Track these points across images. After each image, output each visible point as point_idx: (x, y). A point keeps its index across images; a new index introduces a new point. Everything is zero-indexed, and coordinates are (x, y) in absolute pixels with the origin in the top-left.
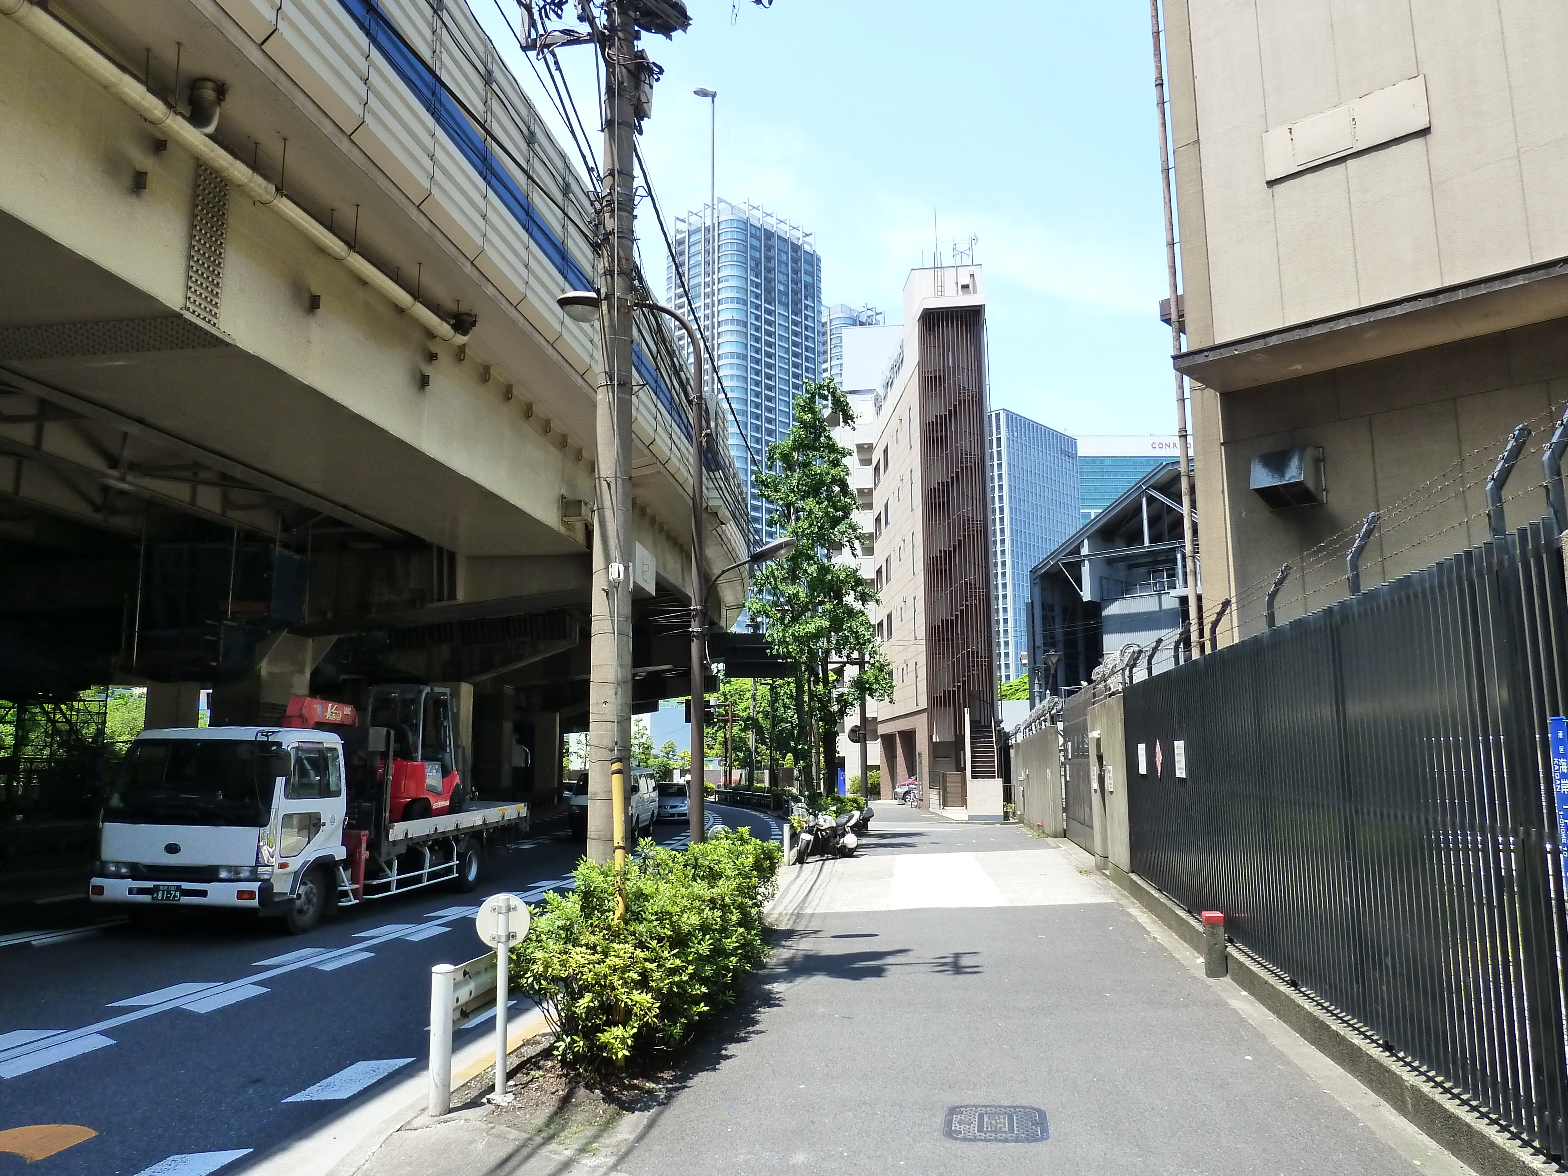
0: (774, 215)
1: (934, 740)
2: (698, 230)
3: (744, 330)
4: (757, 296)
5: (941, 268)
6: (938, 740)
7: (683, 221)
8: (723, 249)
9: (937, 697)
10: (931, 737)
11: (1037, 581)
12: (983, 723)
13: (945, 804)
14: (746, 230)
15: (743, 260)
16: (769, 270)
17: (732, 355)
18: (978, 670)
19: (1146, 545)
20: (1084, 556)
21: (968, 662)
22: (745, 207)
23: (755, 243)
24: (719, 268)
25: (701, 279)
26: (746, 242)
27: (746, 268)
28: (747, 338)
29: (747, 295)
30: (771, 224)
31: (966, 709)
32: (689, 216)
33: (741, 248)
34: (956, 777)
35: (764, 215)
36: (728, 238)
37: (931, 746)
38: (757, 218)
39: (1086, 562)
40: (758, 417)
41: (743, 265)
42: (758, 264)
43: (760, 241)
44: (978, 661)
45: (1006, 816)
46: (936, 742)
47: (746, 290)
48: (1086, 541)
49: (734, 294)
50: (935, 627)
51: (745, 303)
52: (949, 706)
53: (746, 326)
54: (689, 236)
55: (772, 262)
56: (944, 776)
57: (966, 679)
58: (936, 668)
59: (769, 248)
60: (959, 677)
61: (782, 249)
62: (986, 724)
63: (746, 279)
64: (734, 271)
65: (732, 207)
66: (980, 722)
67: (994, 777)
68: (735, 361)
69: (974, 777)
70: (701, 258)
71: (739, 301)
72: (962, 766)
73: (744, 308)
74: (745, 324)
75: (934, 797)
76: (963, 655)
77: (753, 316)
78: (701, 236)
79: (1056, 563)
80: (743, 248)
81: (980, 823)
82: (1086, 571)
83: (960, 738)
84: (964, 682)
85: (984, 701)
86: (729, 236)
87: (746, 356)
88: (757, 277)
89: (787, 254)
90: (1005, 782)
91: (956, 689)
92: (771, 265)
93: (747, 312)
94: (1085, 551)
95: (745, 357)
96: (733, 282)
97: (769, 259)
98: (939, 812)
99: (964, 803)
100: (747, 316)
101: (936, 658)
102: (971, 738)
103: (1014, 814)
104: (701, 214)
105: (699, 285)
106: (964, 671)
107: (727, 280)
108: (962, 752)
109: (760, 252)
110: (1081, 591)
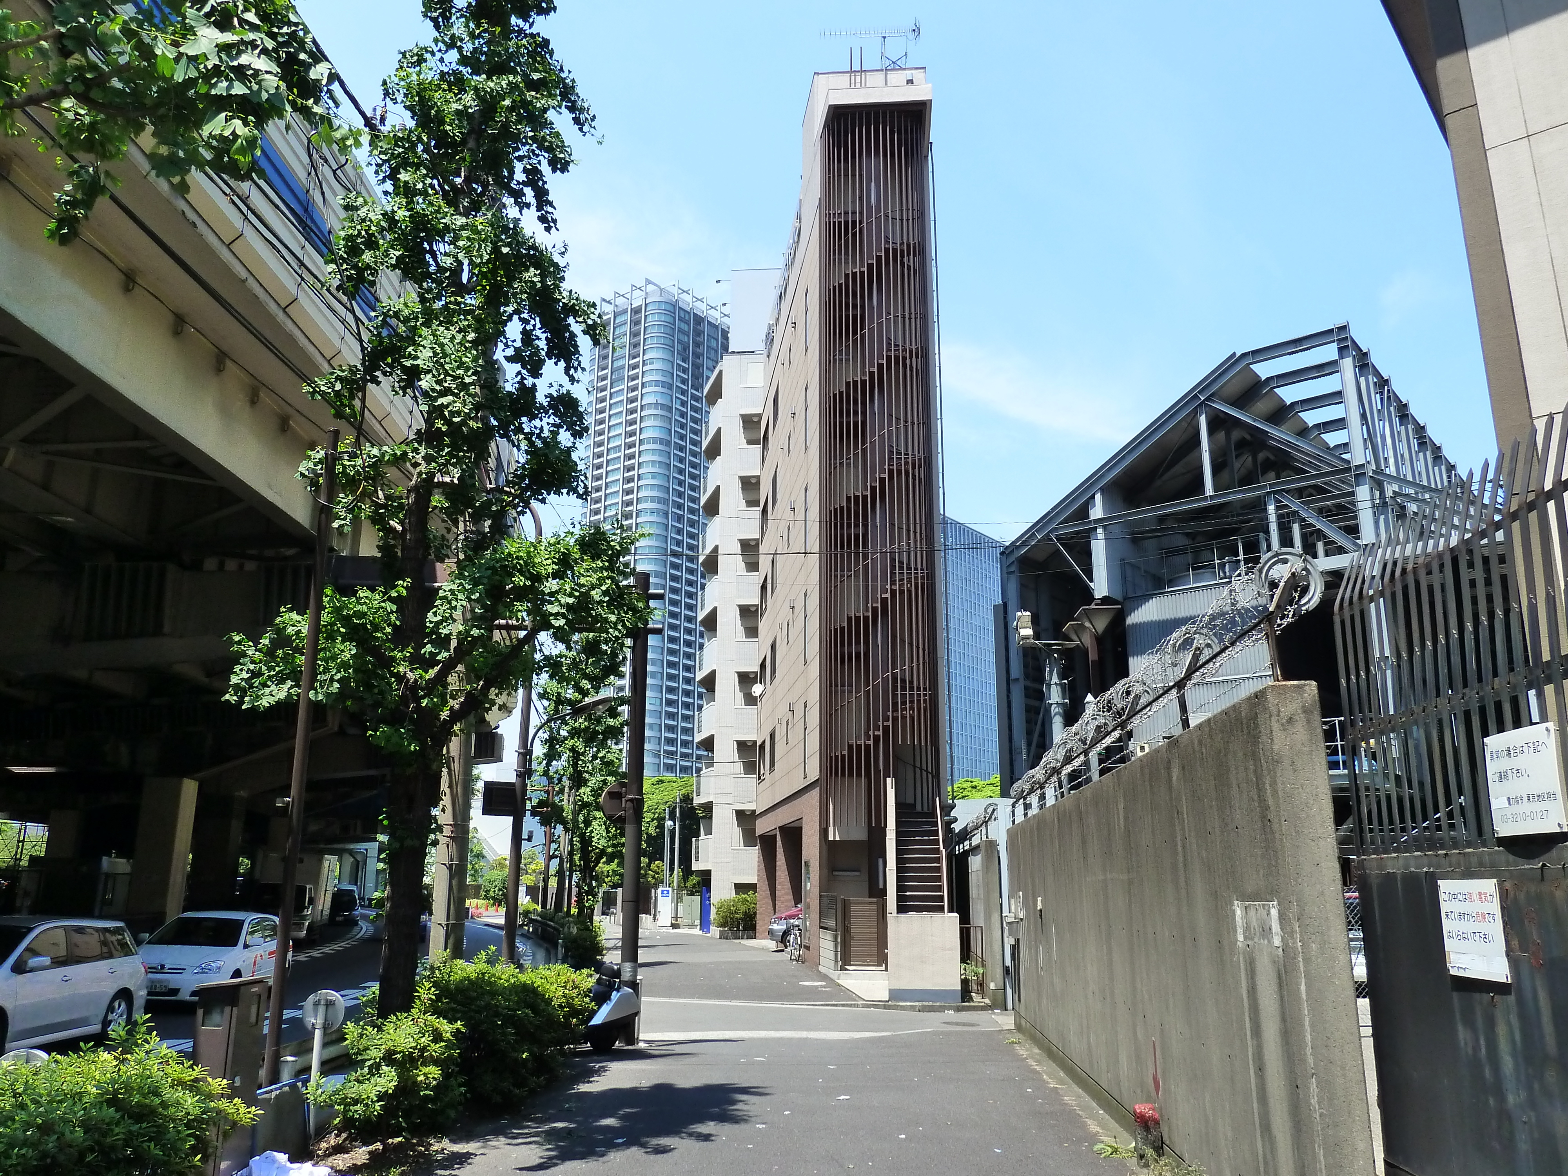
0: (704, 300)
1: (831, 838)
2: (625, 312)
3: (669, 415)
4: (684, 381)
5: (862, 71)
6: (838, 838)
7: (609, 302)
8: (649, 330)
9: (836, 757)
10: (824, 832)
11: (1013, 569)
12: (919, 808)
13: (845, 959)
14: (675, 313)
15: (671, 343)
16: (697, 355)
17: (655, 440)
18: (912, 708)
19: (1208, 494)
20: (1097, 521)
21: (895, 696)
22: (675, 291)
23: (684, 326)
24: (644, 350)
25: (625, 362)
26: (674, 325)
27: (673, 352)
28: (671, 424)
29: (673, 379)
30: (701, 309)
31: (889, 780)
32: (615, 298)
33: (669, 331)
34: (866, 908)
35: (695, 299)
36: (654, 320)
37: (825, 847)
38: (687, 302)
39: (1100, 530)
40: (680, 506)
41: (670, 348)
42: (685, 348)
43: (689, 325)
44: (911, 695)
45: (966, 992)
46: (834, 841)
47: (672, 374)
48: (1098, 497)
49: (659, 378)
50: (836, 630)
51: (670, 387)
52: (859, 775)
53: (671, 412)
54: (615, 317)
55: (701, 347)
56: (846, 905)
57: (890, 723)
58: (836, 705)
59: (698, 333)
60: (876, 719)
61: (713, 335)
62: (926, 810)
63: (673, 363)
64: (659, 354)
65: (661, 290)
66: (914, 806)
67: (941, 909)
68: (657, 446)
69: (902, 909)
70: (626, 340)
71: (664, 384)
72: (881, 886)
73: (670, 392)
74: (670, 409)
75: (827, 946)
76: (885, 680)
77: (679, 402)
78: (628, 317)
79: (1047, 538)
80: (670, 330)
81: (912, 1008)
82: (1099, 548)
83: (877, 833)
84: (886, 729)
85: (921, 769)
86: (656, 317)
87: (670, 442)
88: (684, 361)
89: (717, 340)
90: (962, 921)
91: (871, 742)
92: (700, 350)
93: (672, 396)
94: (1097, 512)
95: (668, 444)
96: (658, 365)
97: (697, 345)
98: (834, 974)
99: (882, 959)
100: (672, 402)
101: (836, 692)
102: (898, 834)
103: (981, 985)
104: (628, 296)
105: (623, 367)
106: (885, 710)
107: (652, 363)
108: (881, 861)
109: (689, 337)
110: (1092, 581)
